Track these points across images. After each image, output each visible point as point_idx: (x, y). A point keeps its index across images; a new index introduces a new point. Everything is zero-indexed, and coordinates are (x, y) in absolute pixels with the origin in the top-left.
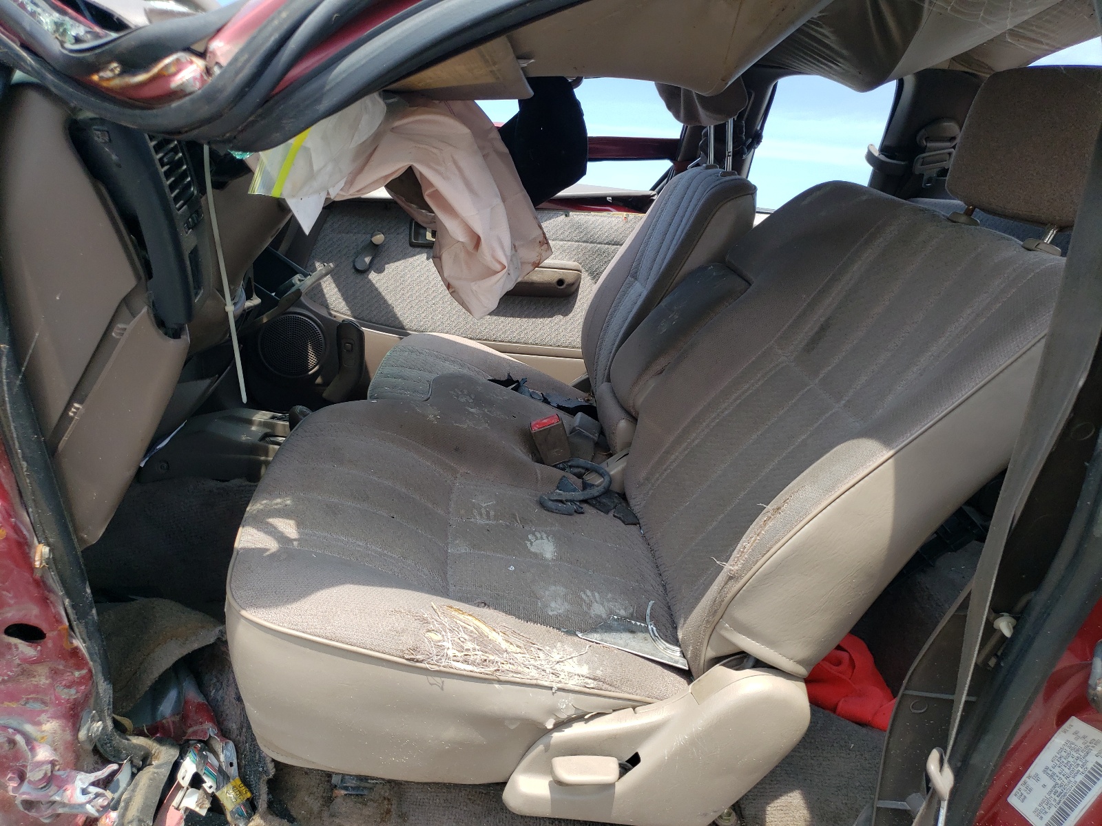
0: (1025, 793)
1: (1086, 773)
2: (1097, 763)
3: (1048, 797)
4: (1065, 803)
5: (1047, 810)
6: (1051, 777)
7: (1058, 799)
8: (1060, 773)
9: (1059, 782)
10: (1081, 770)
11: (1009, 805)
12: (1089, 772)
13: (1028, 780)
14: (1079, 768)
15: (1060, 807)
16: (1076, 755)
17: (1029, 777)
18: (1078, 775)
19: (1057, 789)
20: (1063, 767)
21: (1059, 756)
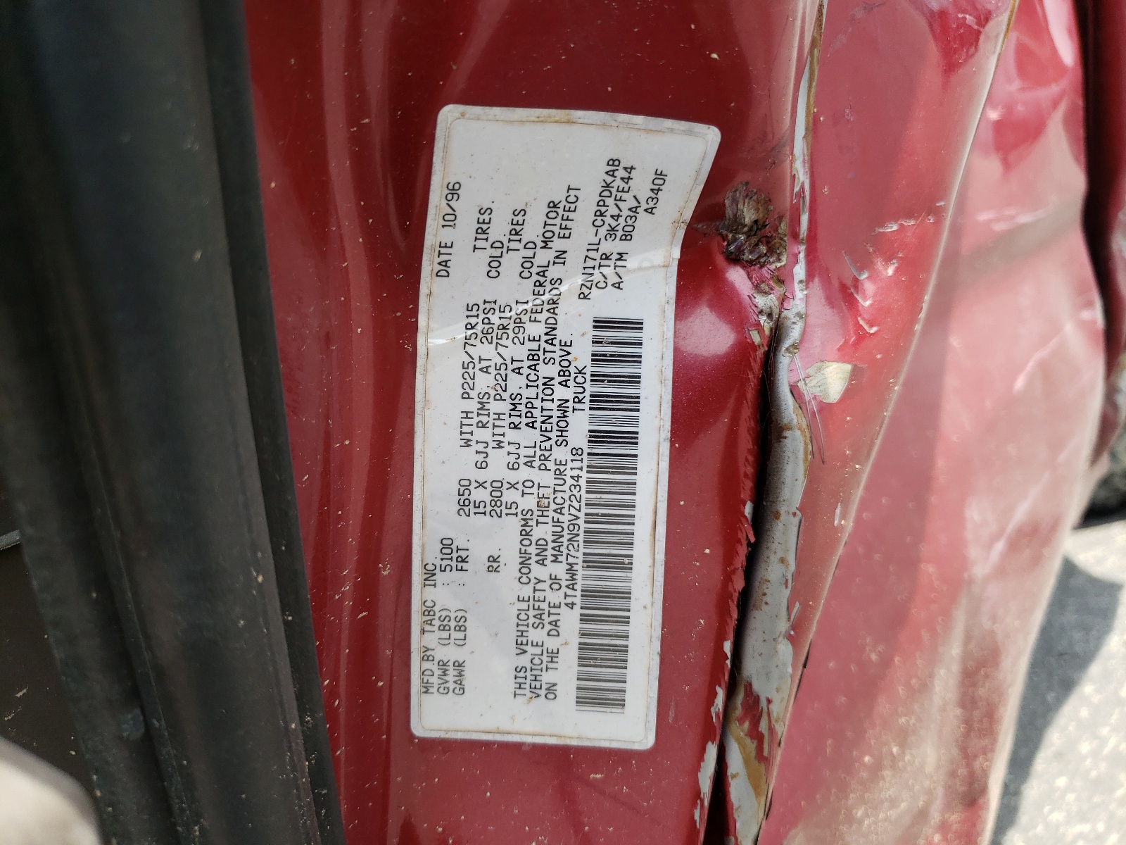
0: (449, 653)
1: (590, 389)
2: (600, 324)
3: (527, 591)
4: (589, 563)
5: (552, 643)
6: (496, 507)
7: (560, 570)
8: (513, 468)
9: (529, 503)
10: (568, 394)
11: (429, 745)
12: (596, 378)
13: (430, 594)
14: (561, 393)
15: (586, 593)
16: (521, 352)
17: (430, 575)
18: (571, 417)
19: (539, 532)
20: (511, 435)
21: (473, 406)
